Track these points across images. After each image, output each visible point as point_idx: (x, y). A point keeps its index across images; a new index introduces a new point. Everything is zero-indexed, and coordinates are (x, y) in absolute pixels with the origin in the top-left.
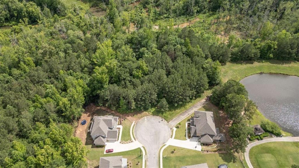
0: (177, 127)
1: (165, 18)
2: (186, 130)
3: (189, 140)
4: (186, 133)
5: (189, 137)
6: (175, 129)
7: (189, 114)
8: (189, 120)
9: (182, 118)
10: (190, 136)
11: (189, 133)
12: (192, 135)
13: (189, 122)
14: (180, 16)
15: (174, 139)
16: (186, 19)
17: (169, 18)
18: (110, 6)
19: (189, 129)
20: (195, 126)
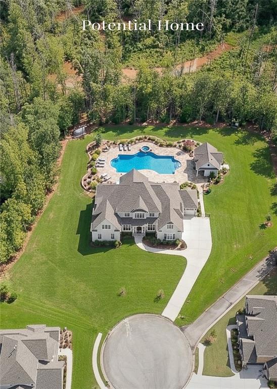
0: (207, 343)
1: (148, 47)
2: (227, 349)
3: (237, 374)
4: (229, 356)
5: (239, 367)
6: (202, 348)
7: (231, 304)
8: (232, 322)
9: (217, 316)
10: (241, 365)
11: (238, 357)
12: (244, 363)
13: (233, 326)
14: (183, 40)
15: (203, 374)
16: (197, 48)
17: (157, 46)
18: (11, 25)
19: (237, 346)
20: (252, 338)
